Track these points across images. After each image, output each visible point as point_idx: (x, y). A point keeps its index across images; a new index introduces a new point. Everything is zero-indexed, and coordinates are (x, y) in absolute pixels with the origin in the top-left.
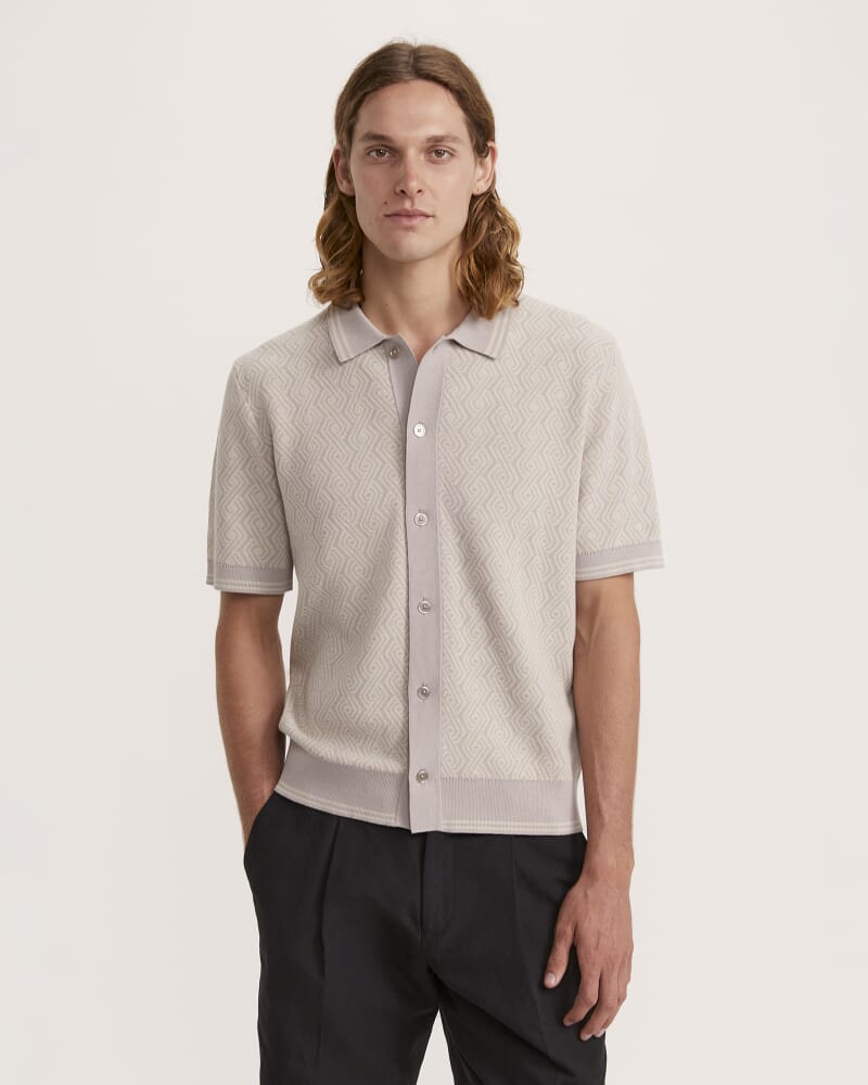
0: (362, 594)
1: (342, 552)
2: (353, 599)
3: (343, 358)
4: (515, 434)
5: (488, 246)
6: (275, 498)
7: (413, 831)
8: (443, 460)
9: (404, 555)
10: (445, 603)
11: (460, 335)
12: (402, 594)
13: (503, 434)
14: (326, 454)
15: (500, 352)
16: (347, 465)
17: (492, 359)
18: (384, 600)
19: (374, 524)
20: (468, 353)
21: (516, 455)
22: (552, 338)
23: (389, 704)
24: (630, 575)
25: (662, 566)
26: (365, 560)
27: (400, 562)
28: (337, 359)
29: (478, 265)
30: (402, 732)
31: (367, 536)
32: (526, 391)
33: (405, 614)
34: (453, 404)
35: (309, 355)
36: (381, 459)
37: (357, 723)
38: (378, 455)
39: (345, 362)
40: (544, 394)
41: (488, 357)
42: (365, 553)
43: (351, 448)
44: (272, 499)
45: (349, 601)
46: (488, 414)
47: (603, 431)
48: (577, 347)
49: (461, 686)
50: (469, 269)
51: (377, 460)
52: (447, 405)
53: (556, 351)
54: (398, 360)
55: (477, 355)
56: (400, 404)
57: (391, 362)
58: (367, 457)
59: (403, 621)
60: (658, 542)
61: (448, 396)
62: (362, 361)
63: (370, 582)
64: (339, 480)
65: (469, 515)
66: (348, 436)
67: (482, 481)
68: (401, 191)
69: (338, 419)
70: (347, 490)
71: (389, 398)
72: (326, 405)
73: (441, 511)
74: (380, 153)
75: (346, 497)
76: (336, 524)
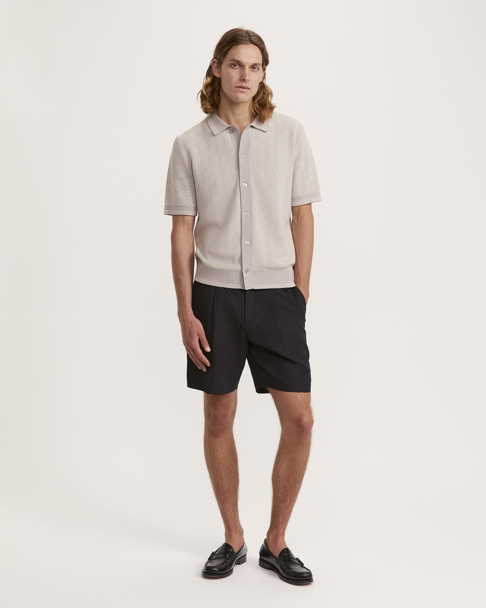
1: (219, 198)
3: (215, 134)
4: (275, 156)
5: (263, 100)
6: (193, 182)
7: (246, 290)
8: (251, 166)
9: (240, 197)
10: (253, 213)
11: (254, 124)
12: (239, 210)
13: (271, 156)
14: (212, 166)
15: (267, 129)
16: (219, 169)
17: (265, 132)
18: (233, 212)
19: (229, 188)
20: (257, 130)
21: (275, 163)
22: (283, 124)
23: (235, 247)
24: (310, 204)
25: (321, 201)
26: (227, 201)
27: (238, 200)
28: (214, 135)
29: (259, 105)
30: (240, 257)
31: (227, 192)
32: (277, 142)
33: (240, 217)
34: (253, 147)
35: (203, 134)
36: (231, 166)
37: (224, 254)
38: (230, 165)
39: (216, 135)
40: (282, 142)
41: (263, 131)
42: (226, 198)
43: (220, 163)
44: (192, 182)
46: (265, 150)
47: (301, 156)
48: (292, 126)
49: (259, 240)
50: (256, 106)
51: (229, 166)
52: (251, 148)
53: (285, 128)
54: (234, 133)
55: (260, 131)
56: (236, 148)
57: (232, 134)
58: (226, 166)
59: (240, 219)
60: (319, 192)
61: (252, 145)
62: (222, 135)
63: (228, 208)
64: (217, 174)
65: (261, 183)
66: (219, 159)
67: (265, 172)
68: (243, 80)
69: (215, 154)
70: (220, 177)
71: (232, 146)
72: (211, 150)
73: (252, 182)
74: (235, 65)
75: (219, 179)
76: (216, 189)
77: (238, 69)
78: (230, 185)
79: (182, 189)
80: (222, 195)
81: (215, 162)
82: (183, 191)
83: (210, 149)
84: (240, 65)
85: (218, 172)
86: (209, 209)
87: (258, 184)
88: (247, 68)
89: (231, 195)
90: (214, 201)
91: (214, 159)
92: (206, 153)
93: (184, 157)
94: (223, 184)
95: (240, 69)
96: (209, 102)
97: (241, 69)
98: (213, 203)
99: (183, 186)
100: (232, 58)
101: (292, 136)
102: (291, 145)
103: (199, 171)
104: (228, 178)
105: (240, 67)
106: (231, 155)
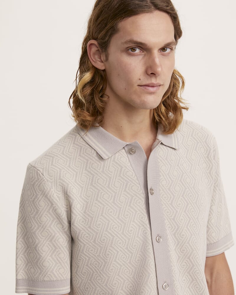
0: (128, 285)
1: (118, 263)
2: (124, 289)
3: (105, 157)
10: (175, 282)
13: (189, 188)
14: (104, 211)
16: (117, 216)
17: (175, 149)
28: (102, 159)
42: (130, 263)
43: (117, 206)
45: (122, 289)
46: (180, 179)
57: (129, 156)
64: (114, 225)
65: (180, 234)
66: (114, 200)
67: (184, 214)
68: (152, 73)
69: (106, 191)
70: (119, 230)
71: (133, 176)
72: (98, 185)
73: (168, 234)
74: (133, 49)
75: (119, 234)
76: (115, 249)
77: (140, 55)
78: (136, 240)
79: (52, 252)
80: (124, 258)
81: (108, 205)
82: (53, 256)
83: (97, 183)
84: (144, 47)
85: (115, 221)
86: (101, 282)
87: (176, 235)
88: (156, 52)
89: (138, 256)
90: (112, 270)
91: (106, 200)
92: (91, 190)
93: (56, 202)
94: (124, 241)
95: (143, 56)
96: (88, 110)
97: (145, 55)
98: (110, 273)
99: (54, 248)
100: (128, 38)
101: (209, 154)
102: (209, 169)
103: (83, 222)
104: (131, 231)
105: (143, 52)
106: (133, 192)
